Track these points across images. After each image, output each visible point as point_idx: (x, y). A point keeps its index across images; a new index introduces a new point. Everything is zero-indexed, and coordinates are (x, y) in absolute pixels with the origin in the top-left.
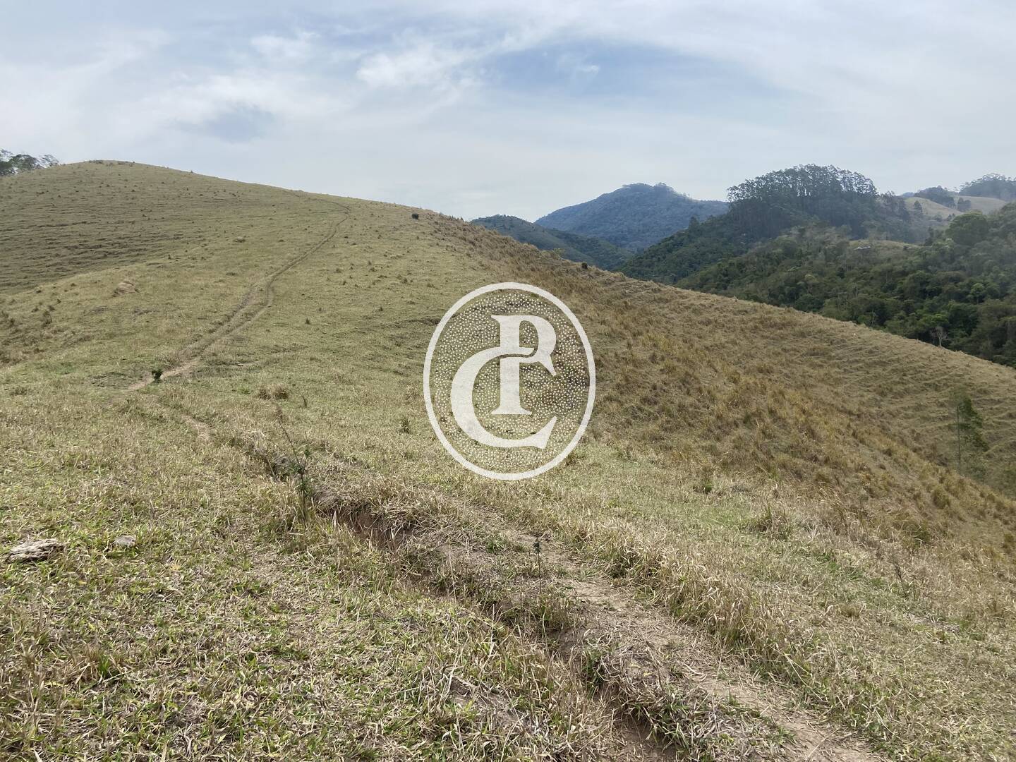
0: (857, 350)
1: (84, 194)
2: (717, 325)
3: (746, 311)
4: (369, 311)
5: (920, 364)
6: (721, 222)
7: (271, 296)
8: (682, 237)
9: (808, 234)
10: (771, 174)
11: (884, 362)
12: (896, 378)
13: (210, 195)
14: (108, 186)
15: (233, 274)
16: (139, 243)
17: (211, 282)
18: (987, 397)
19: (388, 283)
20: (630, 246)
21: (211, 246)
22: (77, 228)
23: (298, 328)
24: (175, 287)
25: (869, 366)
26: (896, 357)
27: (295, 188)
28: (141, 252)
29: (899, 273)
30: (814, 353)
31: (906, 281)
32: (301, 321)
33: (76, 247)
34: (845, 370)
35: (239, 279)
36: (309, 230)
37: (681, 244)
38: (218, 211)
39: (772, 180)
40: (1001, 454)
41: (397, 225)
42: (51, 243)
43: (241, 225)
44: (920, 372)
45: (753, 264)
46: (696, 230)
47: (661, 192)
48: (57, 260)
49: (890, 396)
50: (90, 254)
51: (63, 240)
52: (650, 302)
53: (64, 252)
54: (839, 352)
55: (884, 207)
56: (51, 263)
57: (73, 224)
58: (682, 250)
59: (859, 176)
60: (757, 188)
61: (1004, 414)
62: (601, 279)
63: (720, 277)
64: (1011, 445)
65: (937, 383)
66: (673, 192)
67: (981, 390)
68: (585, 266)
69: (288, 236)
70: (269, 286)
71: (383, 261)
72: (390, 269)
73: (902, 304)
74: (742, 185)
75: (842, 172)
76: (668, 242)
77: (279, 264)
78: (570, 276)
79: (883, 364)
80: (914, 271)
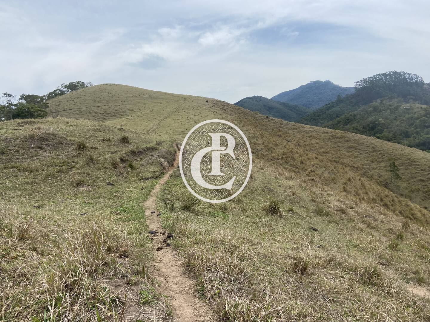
0: (368, 146)
1: (104, 96)
2: (314, 137)
3: (328, 133)
4: (183, 130)
5: (391, 152)
6: (352, 97)
7: (159, 126)
8: (334, 104)
9: (384, 102)
10: (375, 75)
11: (377, 151)
12: (380, 156)
13: (142, 96)
14: (111, 93)
15: (149, 121)
16: (122, 112)
17: (144, 123)
18: (415, 163)
19: (191, 123)
20: (313, 108)
21: (143, 113)
22: (103, 107)
23: (164, 133)
24: (135, 124)
25: (371, 152)
26: (383, 149)
27: (169, 92)
28: (122, 115)
29: (416, 118)
30: (350, 147)
31: (417, 122)
32: (165, 132)
33: (103, 113)
34: (360, 153)
35: (151, 122)
36: (172, 107)
37: (333, 107)
38: (145, 101)
39: (375, 78)
40: (415, 183)
41: (200, 105)
42: (96, 112)
43: (152, 105)
44: (391, 154)
45: (360, 115)
46: (340, 101)
47: (327, 84)
48: (98, 117)
49: (375, 162)
50: (107, 116)
51: (99, 111)
52: (290, 129)
53: (100, 115)
54: (360, 147)
55: (428, 89)
56: (96, 118)
57: (102, 106)
58: (333, 109)
59: (416, 76)
60: (368, 82)
61: (420, 169)
62: (273, 121)
63: (345, 120)
64: (419, 180)
65: (396, 158)
66: (333, 84)
67: (413, 161)
68: (267, 117)
69: (165, 109)
70: (159, 124)
71: (192, 117)
72: (193, 119)
73: (415, 131)
74: (361, 81)
75: (408, 74)
76: (327, 106)
77: (162, 117)
78: (261, 121)
79: (376, 151)
80: (421, 118)
